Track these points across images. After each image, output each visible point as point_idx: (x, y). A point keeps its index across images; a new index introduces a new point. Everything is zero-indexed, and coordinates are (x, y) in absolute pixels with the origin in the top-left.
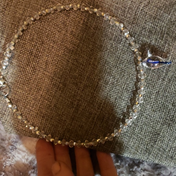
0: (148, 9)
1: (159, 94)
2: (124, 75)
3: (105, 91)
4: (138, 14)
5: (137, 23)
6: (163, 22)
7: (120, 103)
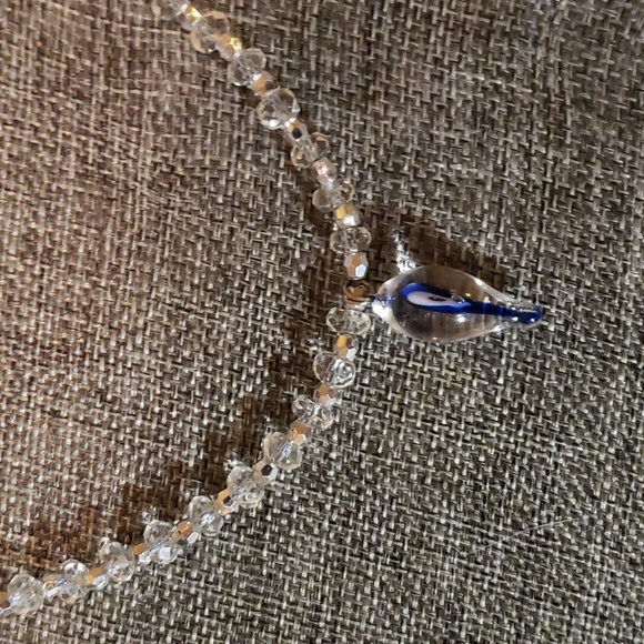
1: (633, 459)
2: (401, 404)
3: (320, 525)
4: (379, 37)
5: (392, 91)
6: (536, 44)
7: (426, 574)
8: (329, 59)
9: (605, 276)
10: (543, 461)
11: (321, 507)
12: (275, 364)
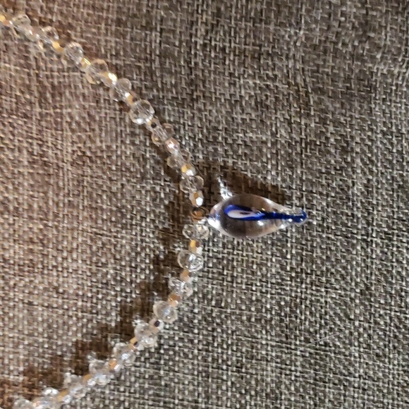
0: (225, 35)
1: (371, 295)
2: (232, 276)
3: (192, 352)
4: (196, 64)
5: (207, 94)
6: (287, 58)
7: (257, 374)
8: (168, 80)
9: (342, 190)
10: (318, 301)
11: (191, 341)
12: (156, 261)
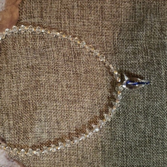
0: (123, 35)
2: (130, 100)
3: (120, 122)
4: (116, 44)
5: (119, 52)
6: (141, 40)
7: (139, 127)
8: (108, 49)
9: (159, 75)
10: (154, 106)
11: (120, 119)
12: (108, 98)
